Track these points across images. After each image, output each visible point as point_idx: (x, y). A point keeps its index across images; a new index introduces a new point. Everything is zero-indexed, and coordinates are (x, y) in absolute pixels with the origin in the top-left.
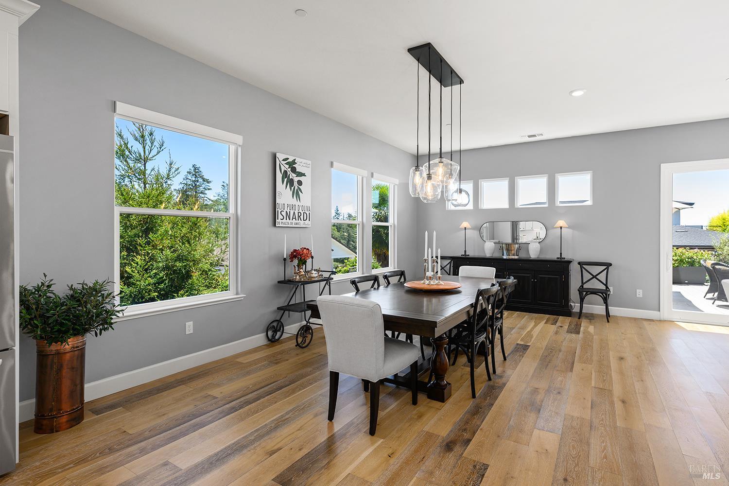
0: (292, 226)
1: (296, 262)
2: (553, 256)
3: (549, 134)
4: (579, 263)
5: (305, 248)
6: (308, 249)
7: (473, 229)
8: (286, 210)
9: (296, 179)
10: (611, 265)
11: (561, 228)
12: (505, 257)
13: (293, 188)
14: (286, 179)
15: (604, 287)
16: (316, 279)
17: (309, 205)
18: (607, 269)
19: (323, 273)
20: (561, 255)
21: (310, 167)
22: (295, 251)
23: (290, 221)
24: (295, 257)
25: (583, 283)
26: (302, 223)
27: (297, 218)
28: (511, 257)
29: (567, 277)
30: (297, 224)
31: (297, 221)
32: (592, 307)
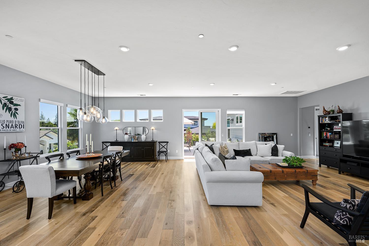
0: (10, 131)
1: (13, 150)
2: (150, 140)
3: (148, 95)
4: (159, 142)
5: (20, 143)
6: (22, 143)
7: (120, 130)
8: (6, 123)
9: (13, 107)
10: (168, 142)
11: (153, 130)
12: (132, 141)
13: (11, 112)
14: (5, 108)
15: (166, 150)
16: (28, 157)
17: (23, 120)
18: (167, 144)
19: (33, 154)
20: (153, 140)
21: (24, 101)
22: (13, 144)
23: (9, 129)
24: (13, 147)
25: (160, 149)
26: (18, 130)
27: (14, 127)
28: (135, 141)
29: (154, 148)
30: (14, 130)
31: (14, 129)
32: (163, 157)
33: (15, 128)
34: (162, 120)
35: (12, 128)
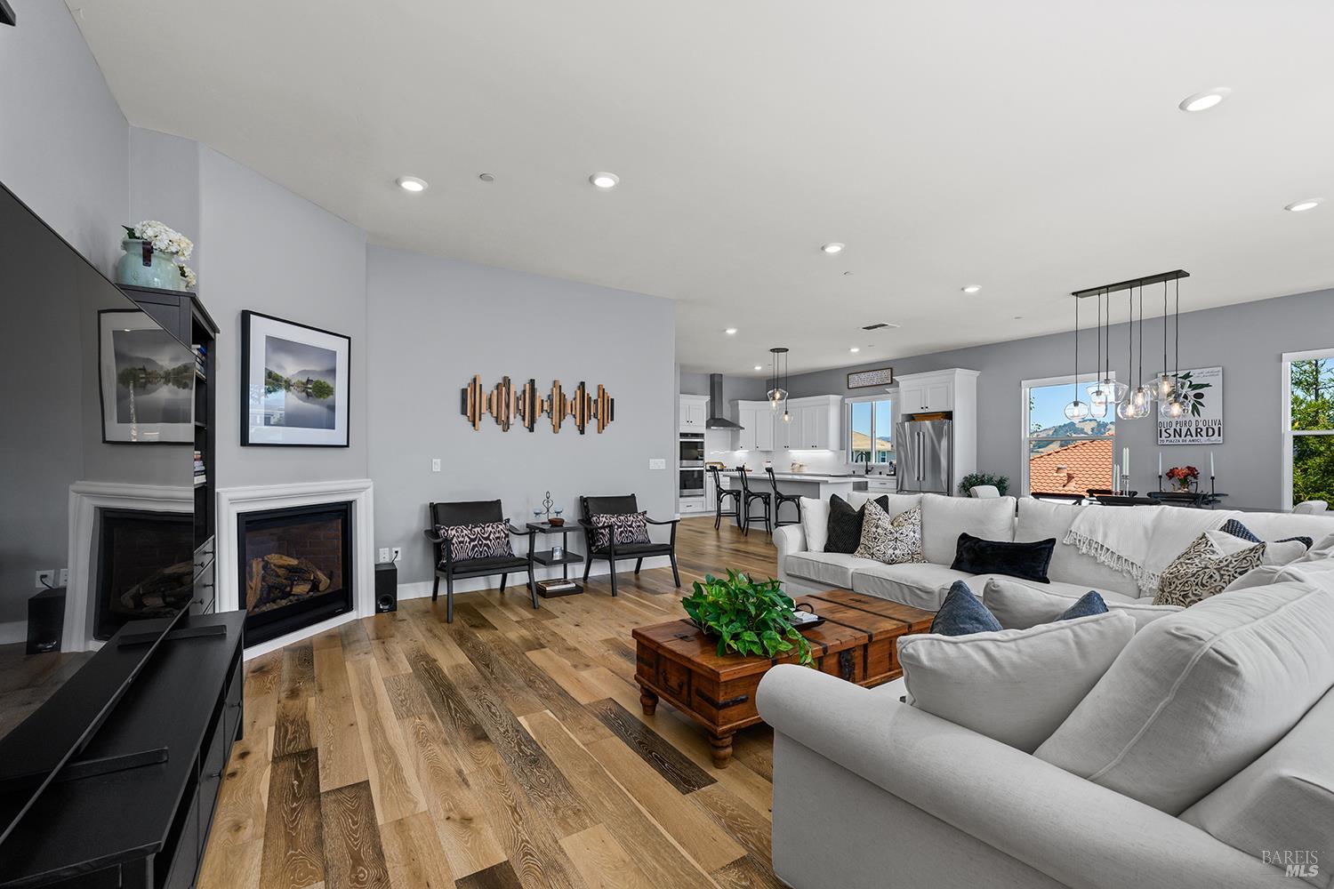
0: (1184, 443)
1: (1176, 480)
6: (1195, 469)
8: (1174, 427)
9: (1191, 393)
21: (1221, 373)
24: (1174, 475)
26: (1204, 439)
27: (1194, 434)
30: (1193, 441)
31: (1194, 438)
33: (1197, 436)
35: (1189, 437)
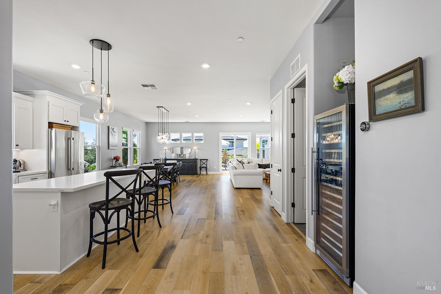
0: (113, 149)
1: (115, 160)
2: (193, 158)
3: (191, 121)
4: (200, 159)
6: (119, 156)
7: (168, 149)
8: (111, 144)
10: (207, 160)
11: (195, 149)
12: (179, 159)
13: (113, 137)
15: (206, 166)
17: (117, 142)
22: (115, 157)
25: (201, 165)
27: (114, 146)
28: (181, 158)
29: (196, 164)
32: (204, 172)
34: (202, 140)
